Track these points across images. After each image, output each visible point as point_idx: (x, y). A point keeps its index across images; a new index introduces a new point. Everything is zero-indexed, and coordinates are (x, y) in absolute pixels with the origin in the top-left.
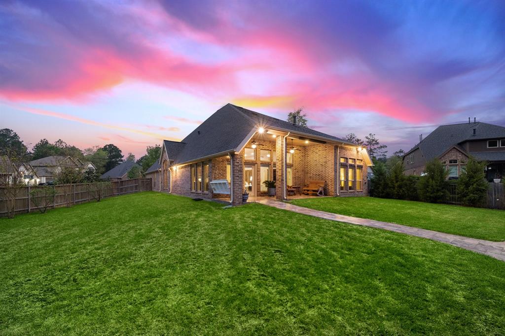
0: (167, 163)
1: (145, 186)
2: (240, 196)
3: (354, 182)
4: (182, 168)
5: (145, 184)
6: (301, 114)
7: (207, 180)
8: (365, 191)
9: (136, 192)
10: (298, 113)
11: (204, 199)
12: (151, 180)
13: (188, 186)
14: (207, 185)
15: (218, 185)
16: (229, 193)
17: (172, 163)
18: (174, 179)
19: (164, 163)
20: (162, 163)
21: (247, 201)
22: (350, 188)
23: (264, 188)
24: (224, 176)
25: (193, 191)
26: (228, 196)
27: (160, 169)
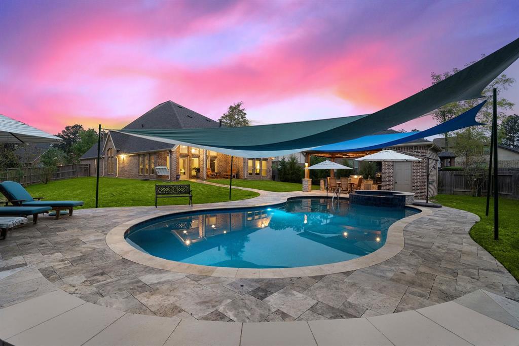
0: (113, 151)
1: (83, 172)
2: (175, 176)
3: (261, 170)
4: (130, 156)
5: (83, 170)
6: (241, 108)
7: (153, 167)
8: (269, 177)
9: (74, 178)
10: (238, 106)
11: (150, 179)
12: (90, 166)
13: (135, 171)
14: (153, 170)
15: (161, 170)
16: (168, 175)
17: (118, 152)
18: (121, 166)
19: (108, 150)
20: (106, 151)
21: (180, 179)
22: (257, 174)
23: (194, 173)
24: (165, 164)
25: (141, 174)
26: (168, 176)
27: (104, 156)
